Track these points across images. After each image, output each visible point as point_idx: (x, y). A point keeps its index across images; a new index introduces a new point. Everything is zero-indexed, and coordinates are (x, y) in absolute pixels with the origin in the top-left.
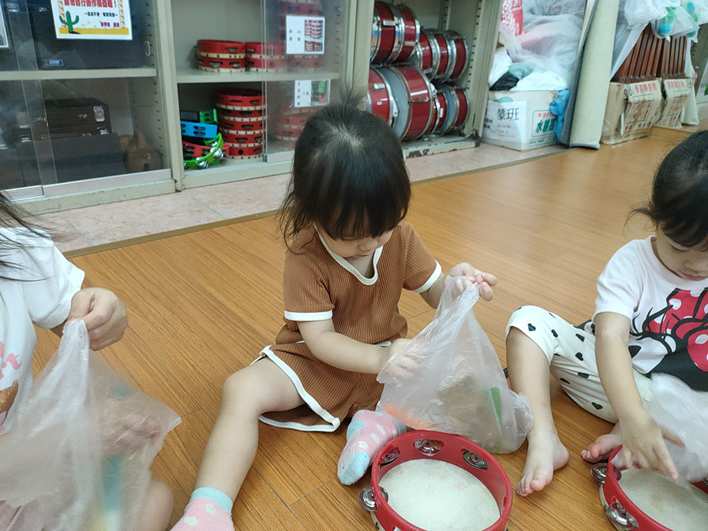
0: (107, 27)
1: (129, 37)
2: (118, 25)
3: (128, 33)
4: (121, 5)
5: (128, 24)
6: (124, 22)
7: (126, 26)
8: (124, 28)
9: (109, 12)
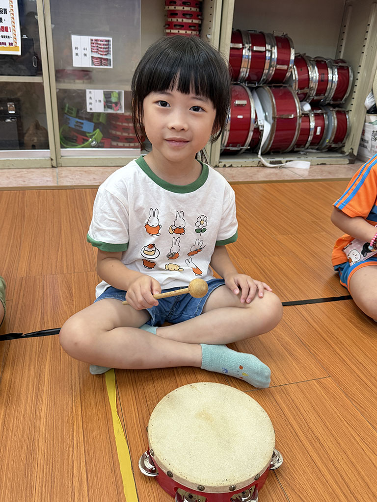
0: (4, 46)
1: (19, 53)
2: (12, 43)
3: (18, 51)
4: (15, 30)
5: (19, 44)
6: (16, 42)
7: (18, 46)
8: (16, 46)
9: (5, 35)
